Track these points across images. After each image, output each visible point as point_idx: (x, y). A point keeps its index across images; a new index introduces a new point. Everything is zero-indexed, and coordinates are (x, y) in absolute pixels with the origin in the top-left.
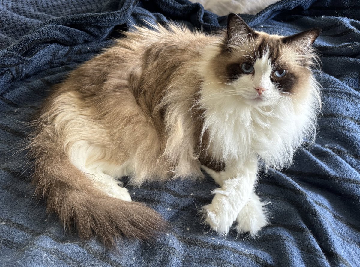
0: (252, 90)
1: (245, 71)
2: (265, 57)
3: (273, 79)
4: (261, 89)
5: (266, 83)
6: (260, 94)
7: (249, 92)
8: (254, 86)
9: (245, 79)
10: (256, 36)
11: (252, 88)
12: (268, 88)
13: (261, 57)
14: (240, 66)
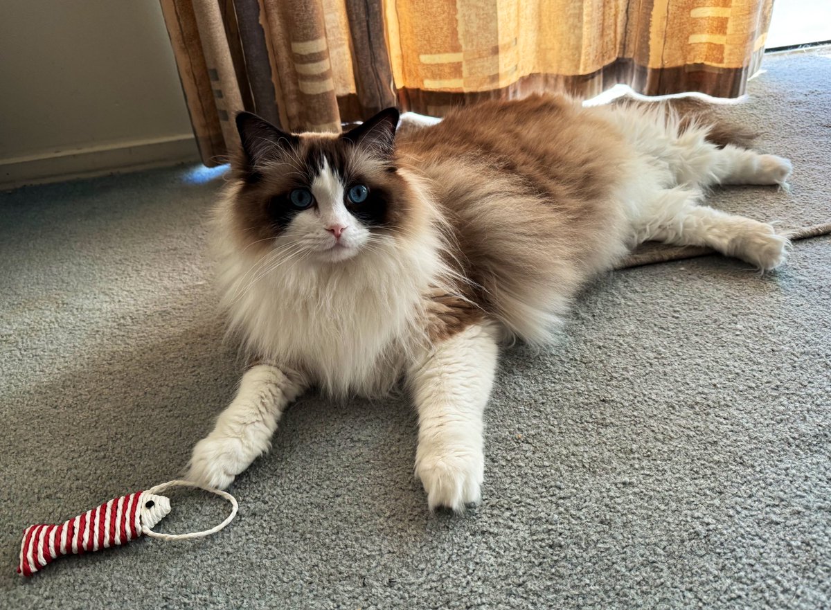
0: (323, 233)
1: (299, 204)
2: (326, 172)
3: (351, 207)
4: (338, 226)
5: (342, 216)
6: (338, 237)
7: (319, 239)
8: (324, 226)
9: (304, 219)
10: (297, 141)
11: (323, 231)
12: (348, 224)
13: (318, 174)
14: (288, 197)
